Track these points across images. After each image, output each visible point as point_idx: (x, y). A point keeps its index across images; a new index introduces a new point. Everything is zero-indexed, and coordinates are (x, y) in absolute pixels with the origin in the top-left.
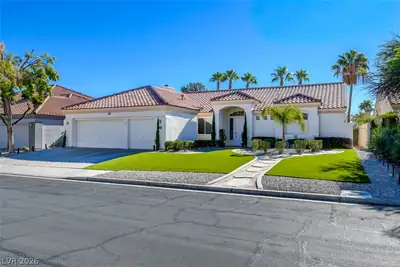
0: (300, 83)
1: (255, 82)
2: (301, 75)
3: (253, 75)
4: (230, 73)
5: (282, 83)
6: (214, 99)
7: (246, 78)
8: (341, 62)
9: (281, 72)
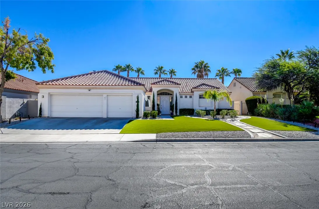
0: (171, 76)
1: (143, 74)
2: (172, 72)
3: (143, 69)
4: (128, 66)
5: (160, 76)
6: (154, 84)
7: (138, 71)
8: (197, 66)
9: (160, 69)
